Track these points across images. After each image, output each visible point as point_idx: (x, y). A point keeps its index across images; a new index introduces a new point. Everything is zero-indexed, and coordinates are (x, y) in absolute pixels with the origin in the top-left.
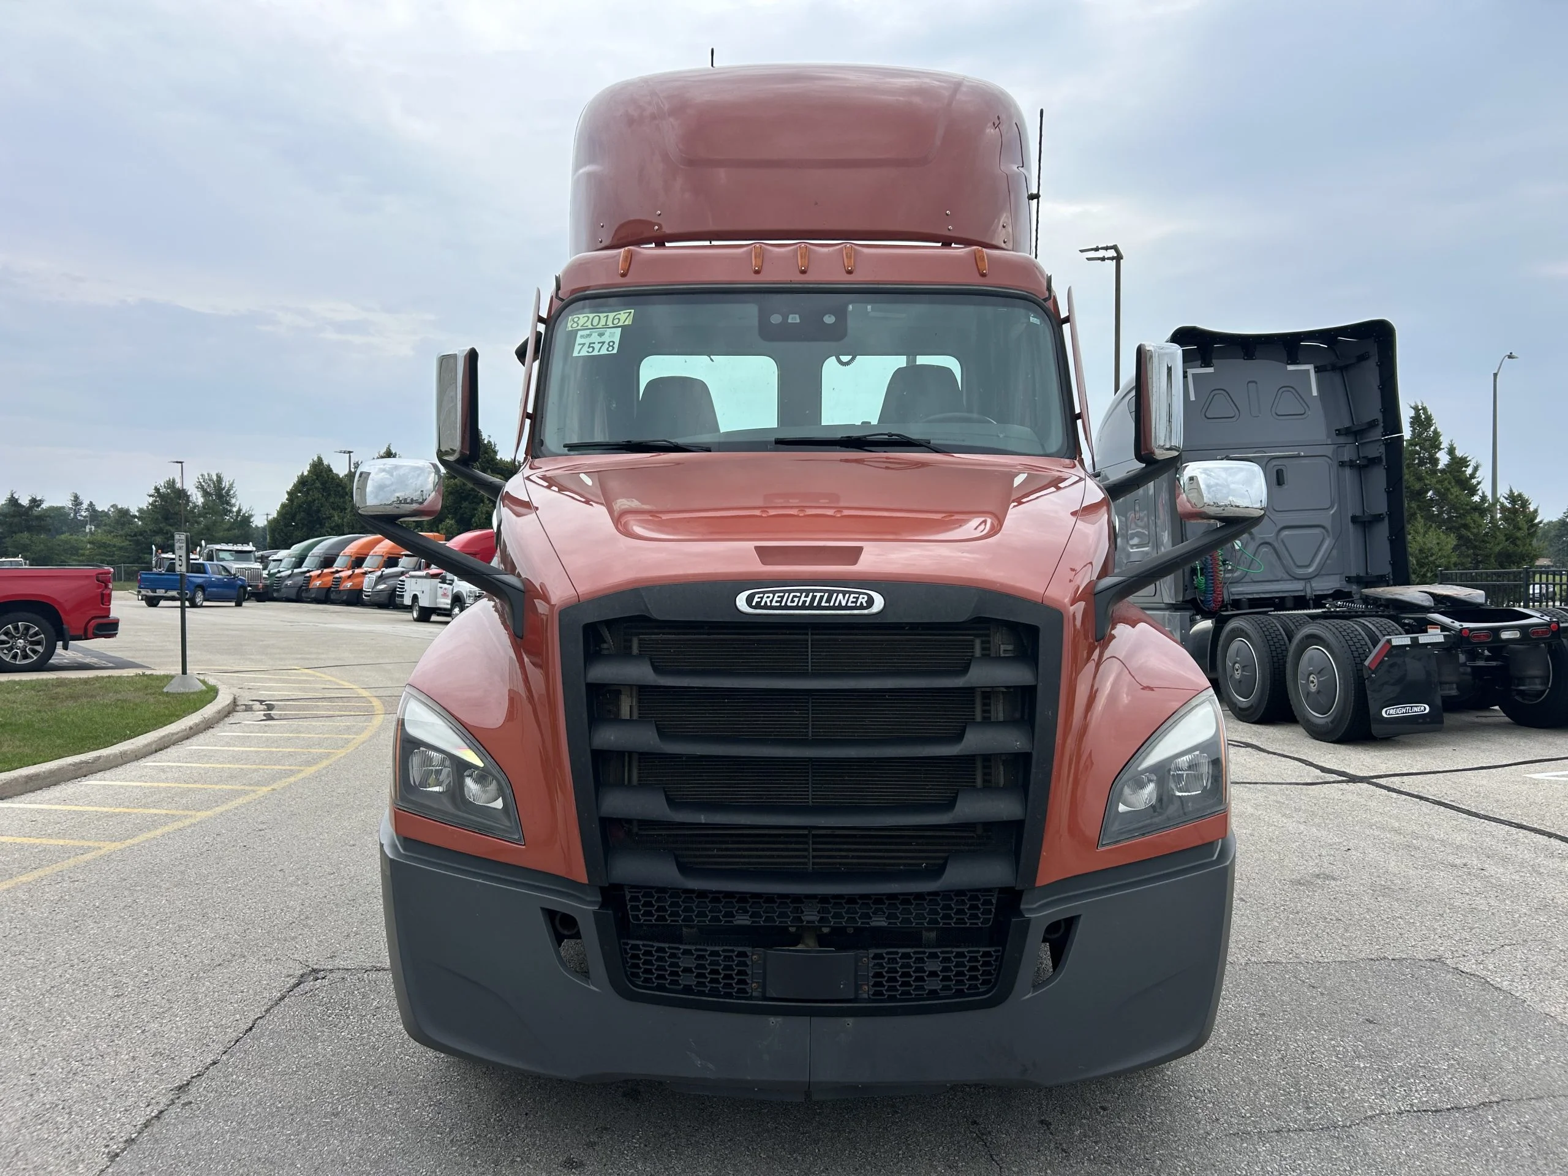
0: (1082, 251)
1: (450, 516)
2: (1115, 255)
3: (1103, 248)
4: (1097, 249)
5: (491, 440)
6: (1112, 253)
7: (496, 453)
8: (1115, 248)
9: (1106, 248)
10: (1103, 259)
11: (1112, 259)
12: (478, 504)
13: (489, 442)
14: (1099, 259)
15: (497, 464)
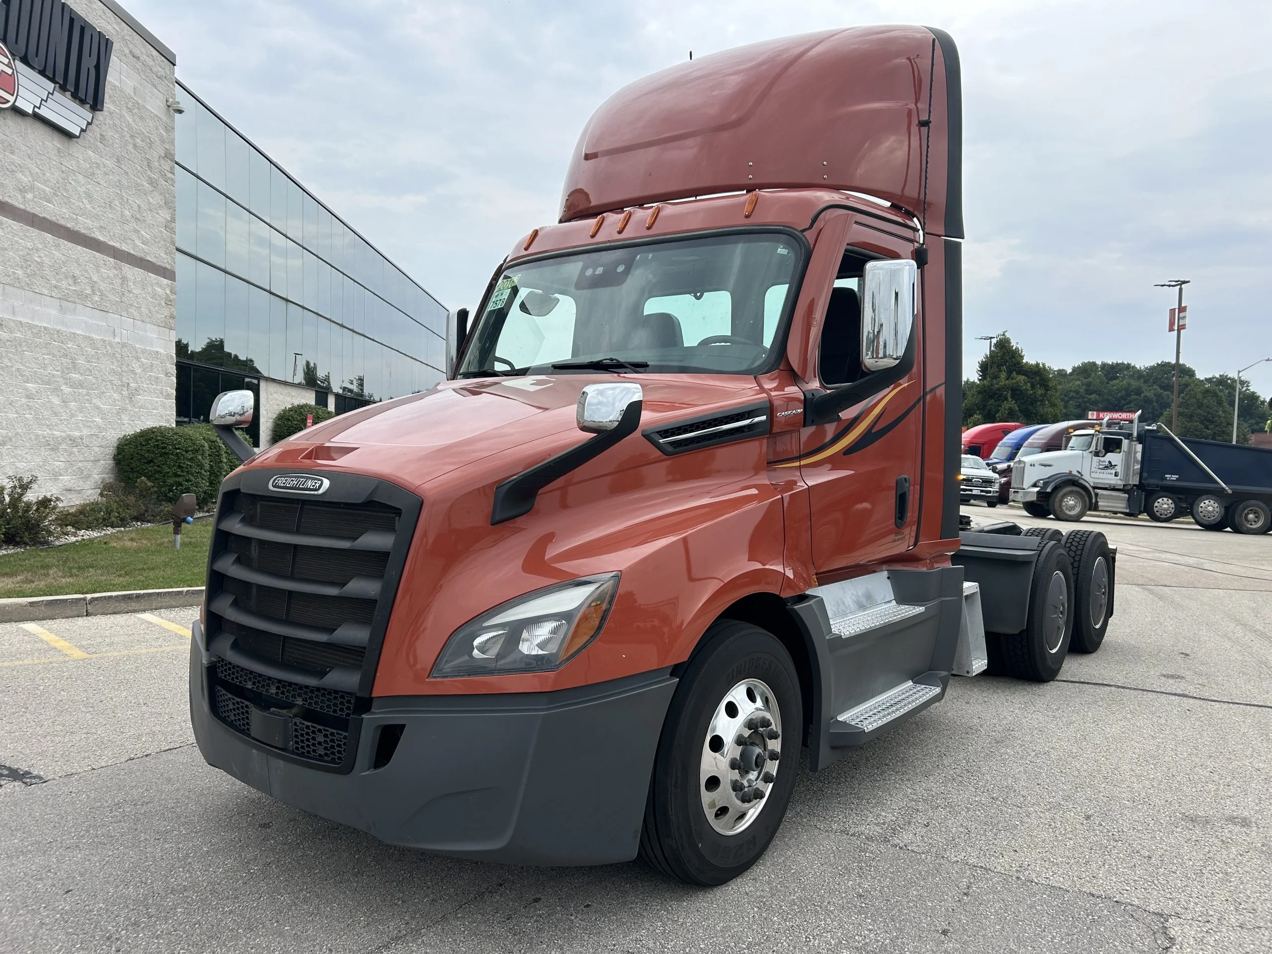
1: (978, 412)
5: (1018, 346)
7: (1022, 357)
12: (1003, 401)
13: (1017, 348)
15: (1022, 366)
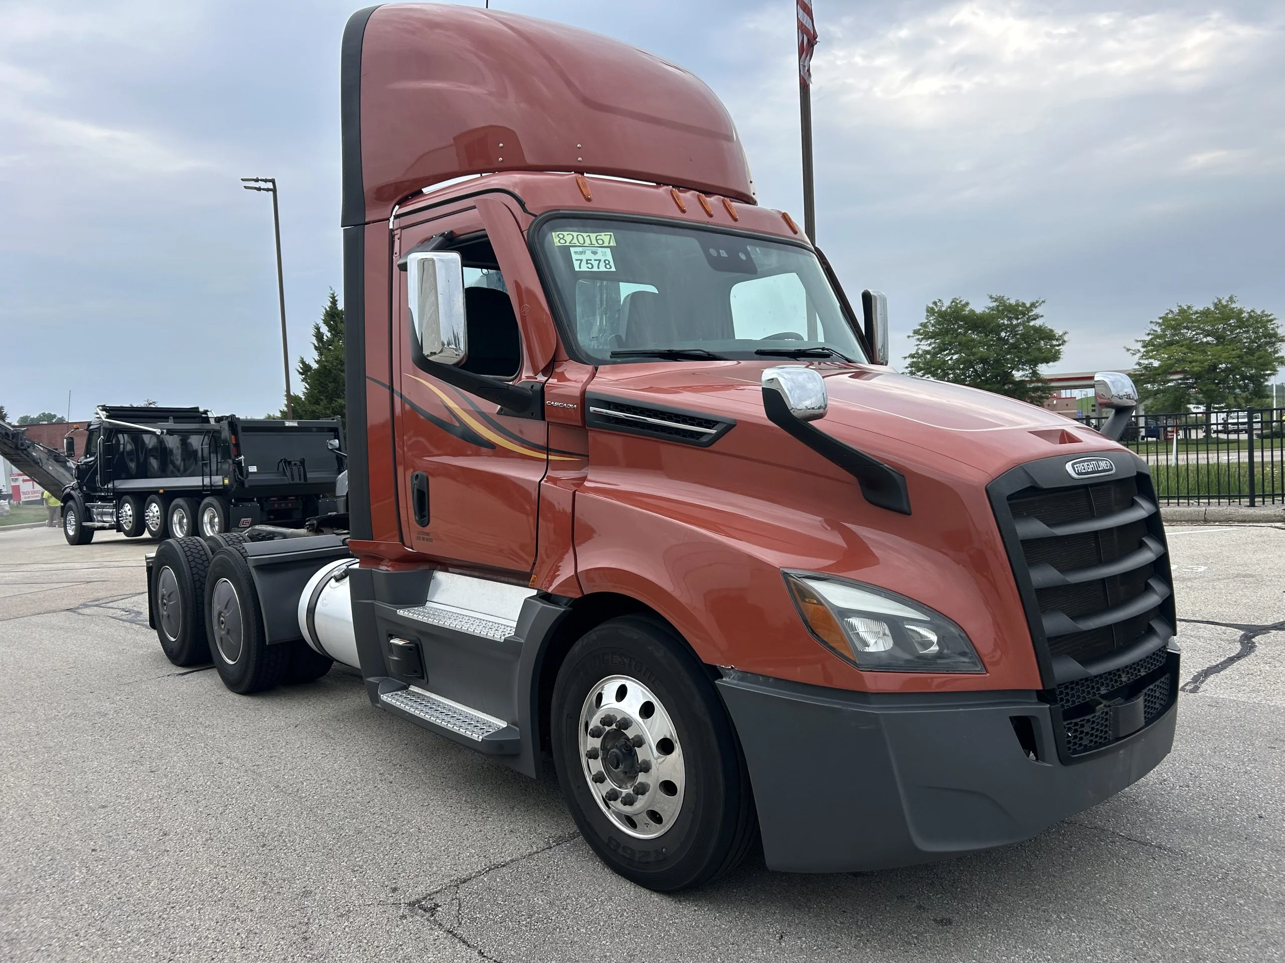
0: (243, 180)
2: (272, 187)
3: (262, 180)
4: (257, 180)
6: (270, 185)
8: (273, 181)
9: (266, 181)
10: (259, 189)
11: (268, 190)
14: (256, 188)
